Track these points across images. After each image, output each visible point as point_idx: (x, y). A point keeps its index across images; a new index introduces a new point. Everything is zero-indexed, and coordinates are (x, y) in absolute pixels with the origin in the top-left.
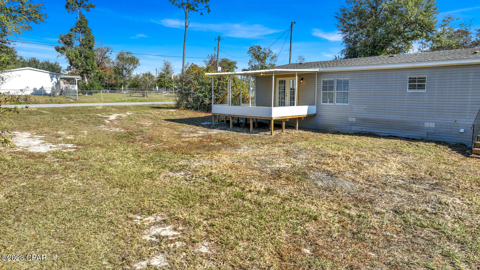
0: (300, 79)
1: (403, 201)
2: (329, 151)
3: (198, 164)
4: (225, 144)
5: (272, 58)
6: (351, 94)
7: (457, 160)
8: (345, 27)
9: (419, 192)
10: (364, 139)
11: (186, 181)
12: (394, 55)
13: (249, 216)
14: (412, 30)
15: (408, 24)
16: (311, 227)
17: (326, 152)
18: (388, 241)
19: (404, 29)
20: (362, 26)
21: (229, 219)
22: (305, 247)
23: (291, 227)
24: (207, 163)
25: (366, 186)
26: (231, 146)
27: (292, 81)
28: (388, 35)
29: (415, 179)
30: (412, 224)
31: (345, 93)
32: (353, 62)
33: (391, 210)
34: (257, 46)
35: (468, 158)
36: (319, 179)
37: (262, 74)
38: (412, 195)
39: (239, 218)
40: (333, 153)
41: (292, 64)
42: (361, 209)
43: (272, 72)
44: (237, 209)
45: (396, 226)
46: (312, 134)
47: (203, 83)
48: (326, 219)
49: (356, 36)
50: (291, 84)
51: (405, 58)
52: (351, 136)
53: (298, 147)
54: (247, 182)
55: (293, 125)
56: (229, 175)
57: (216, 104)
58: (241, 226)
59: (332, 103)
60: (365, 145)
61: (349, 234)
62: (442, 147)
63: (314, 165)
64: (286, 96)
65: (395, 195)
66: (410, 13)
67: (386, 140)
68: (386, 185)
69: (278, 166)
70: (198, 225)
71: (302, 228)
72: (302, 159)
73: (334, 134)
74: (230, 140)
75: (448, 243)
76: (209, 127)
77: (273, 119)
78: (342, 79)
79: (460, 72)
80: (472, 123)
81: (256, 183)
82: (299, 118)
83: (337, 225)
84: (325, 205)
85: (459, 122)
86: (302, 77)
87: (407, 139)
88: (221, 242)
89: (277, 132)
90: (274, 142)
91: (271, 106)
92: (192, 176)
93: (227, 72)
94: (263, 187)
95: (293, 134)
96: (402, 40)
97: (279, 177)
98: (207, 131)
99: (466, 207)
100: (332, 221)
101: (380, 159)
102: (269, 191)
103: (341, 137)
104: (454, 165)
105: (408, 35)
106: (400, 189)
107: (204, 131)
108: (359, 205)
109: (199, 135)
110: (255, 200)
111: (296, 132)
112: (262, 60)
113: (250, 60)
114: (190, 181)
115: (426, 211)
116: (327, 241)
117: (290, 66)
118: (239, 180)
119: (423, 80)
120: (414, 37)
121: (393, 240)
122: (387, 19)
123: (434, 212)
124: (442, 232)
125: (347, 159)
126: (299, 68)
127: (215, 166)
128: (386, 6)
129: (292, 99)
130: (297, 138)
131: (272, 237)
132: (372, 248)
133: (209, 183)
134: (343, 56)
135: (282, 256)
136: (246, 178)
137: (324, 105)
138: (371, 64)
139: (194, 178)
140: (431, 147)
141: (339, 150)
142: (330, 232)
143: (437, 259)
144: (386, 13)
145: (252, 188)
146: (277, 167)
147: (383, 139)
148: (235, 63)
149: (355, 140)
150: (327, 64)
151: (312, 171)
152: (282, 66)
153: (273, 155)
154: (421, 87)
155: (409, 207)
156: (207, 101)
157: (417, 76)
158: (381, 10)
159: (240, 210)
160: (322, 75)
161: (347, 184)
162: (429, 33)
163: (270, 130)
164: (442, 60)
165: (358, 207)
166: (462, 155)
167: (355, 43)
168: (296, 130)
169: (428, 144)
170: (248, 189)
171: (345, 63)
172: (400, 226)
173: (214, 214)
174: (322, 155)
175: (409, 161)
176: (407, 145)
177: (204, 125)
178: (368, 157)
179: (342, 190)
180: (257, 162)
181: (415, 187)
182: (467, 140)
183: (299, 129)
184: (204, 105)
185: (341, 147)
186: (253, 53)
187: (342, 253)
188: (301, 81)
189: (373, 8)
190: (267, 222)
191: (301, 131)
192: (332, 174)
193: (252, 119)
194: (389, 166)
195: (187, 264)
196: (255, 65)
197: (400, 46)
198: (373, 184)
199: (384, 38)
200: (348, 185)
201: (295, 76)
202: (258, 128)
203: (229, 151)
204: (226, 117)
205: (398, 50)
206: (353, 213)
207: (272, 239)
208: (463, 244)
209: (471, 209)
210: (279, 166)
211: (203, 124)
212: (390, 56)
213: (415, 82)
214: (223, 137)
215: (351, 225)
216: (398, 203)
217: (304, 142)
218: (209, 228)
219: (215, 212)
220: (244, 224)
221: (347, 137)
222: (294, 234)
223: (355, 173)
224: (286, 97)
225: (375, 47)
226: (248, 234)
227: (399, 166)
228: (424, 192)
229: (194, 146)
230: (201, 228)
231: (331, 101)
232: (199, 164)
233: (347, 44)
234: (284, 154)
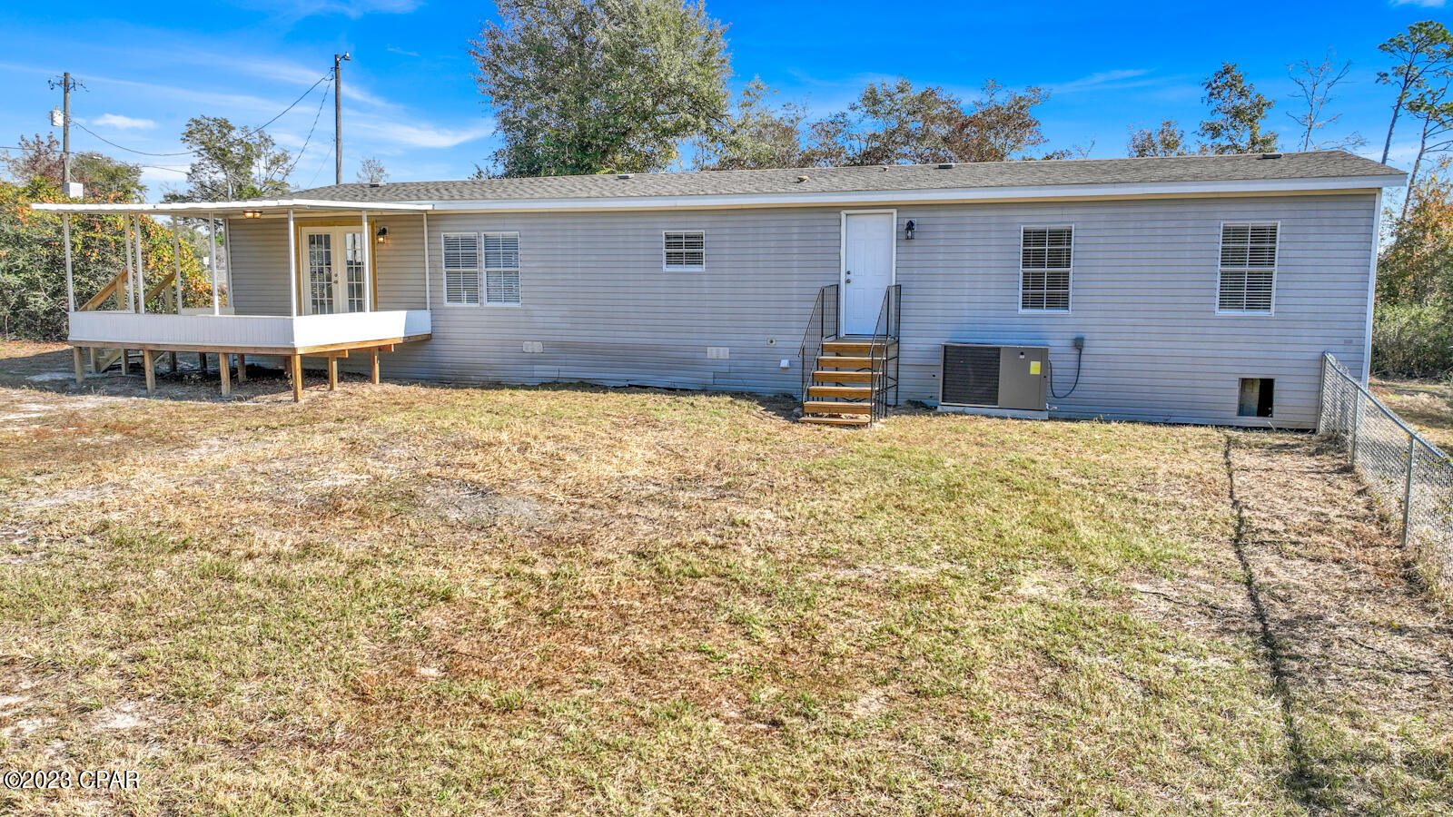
0: (377, 230)
1: (656, 531)
2: (475, 433)
3: (46, 502)
4: (133, 436)
5: (275, 162)
6: (527, 277)
7: (774, 430)
8: (501, 85)
9: (690, 507)
10: (567, 396)
11: (14, 556)
12: (630, 175)
13: (256, 619)
14: (675, 109)
15: (663, 94)
16: (438, 618)
17: (466, 437)
18: (623, 617)
19: (655, 104)
20: (546, 88)
21: (193, 634)
22: (424, 663)
23: (381, 627)
24: (85, 497)
25: (572, 508)
26: (161, 441)
27: (349, 237)
28: (615, 119)
29: (682, 481)
30: (673, 574)
31: (510, 273)
32: (527, 190)
33: (629, 552)
34: (215, 120)
35: (796, 425)
36: (450, 504)
37: (250, 215)
38: (676, 514)
39: (225, 627)
40: (487, 436)
41: (345, 186)
42: (560, 560)
43: (286, 209)
44: (217, 605)
45: (640, 583)
46: (423, 391)
47: (17, 237)
48: (473, 595)
49: (534, 114)
50: (349, 245)
51: (655, 183)
52: (533, 392)
53: (386, 429)
54: (236, 536)
55: (362, 370)
56: (171, 521)
57: (85, 309)
58: (236, 645)
59: (477, 301)
60: (569, 412)
61: (533, 619)
62: (744, 403)
63: (436, 470)
64: (336, 282)
65: (638, 520)
66: (665, 66)
67: (621, 396)
68: (620, 501)
69: (328, 483)
70: (91, 665)
71: (413, 623)
72: (400, 459)
73: (487, 389)
74: (152, 425)
75: (743, 599)
76: (62, 388)
77: (299, 352)
78: (499, 234)
79: (774, 224)
80: (799, 345)
81: (266, 533)
82: (380, 348)
83: (502, 603)
84: (470, 564)
85: (779, 344)
86: (382, 226)
87: (670, 390)
88: (176, 694)
89: (315, 394)
90: (309, 420)
91: (290, 314)
92: (36, 540)
93: (115, 201)
94: (289, 542)
95: (366, 395)
96: (651, 135)
97: (336, 510)
98: (56, 403)
99: (782, 524)
100: (489, 597)
101: (605, 442)
102: (306, 551)
103: (505, 397)
104: (768, 442)
105: (664, 122)
106: (650, 506)
107: (45, 403)
108: (556, 551)
109: (27, 416)
110: (268, 575)
111: (374, 390)
112: (238, 166)
113: (193, 165)
114: (29, 552)
115: (705, 543)
116: (478, 642)
117: (339, 190)
118: (207, 531)
119: (695, 242)
120: (680, 129)
121: (632, 612)
122: (610, 72)
123: (720, 543)
124: (732, 580)
125: (524, 448)
126: (371, 200)
127: (117, 503)
128: (605, 39)
129: (356, 290)
130: (378, 405)
131: (332, 656)
132: (586, 637)
133: (106, 551)
134: (501, 169)
135: (363, 694)
136: (231, 524)
137: (454, 309)
138: (572, 195)
139: (44, 545)
140: (722, 405)
141: (500, 429)
142: (486, 621)
143: (719, 631)
144: (607, 56)
145: (256, 548)
146: (324, 485)
147: (614, 394)
148: (136, 171)
149: (543, 401)
150: (455, 192)
151: (429, 488)
152: (315, 190)
153: (307, 455)
154: (695, 259)
155: (669, 541)
156: (41, 300)
157: (683, 232)
158: (594, 49)
159: (224, 606)
160: (441, 223)
161: (524, 508)
162: (713, 122)
163: (289, 388)
164: (735, 193)
165: (554, 556)
166: (786, 419)
167: (531, 133)
168: (374, 383)
169: (716, 398)
170: (241, 553)
171: (504, 191)
172: (648, 582)
173: (140, 628)
174: (456, 446)
175: (671, 442)
176: (670, 405)
177: (40, 383)
178: (577, 440)
179: (512, 524)
180: (259, 479)
181: (683, 497)
182: (792, 386)
183: (383, 379)
184: (30, 315)
185: (507, 420)
186: (203, 143)
187: (517, 658)
188: (381, 239)
189: (573, 38)
190: (313, 624)
191: (389, 387)
192: (487, 489)
193: (226, 355)
194: (627, 456)
195: (73, 765)
196: (213, 183)
197: (647, 149)
198: (590, 501)
199: (606, 127)
200: (526, 510)
201: (361, 224)
202: (247, 383)
203: (157, 455)
204: (126, 352)
205: (645, 163)
206: (542, 570)
207: (331, 660)
208: (769, 596)
209: (792, 527)
210: (330, 483)
211: (36, 378)
212: (621, 178)
213: (679, 245)
214: (124, 418)
215: (537, 597)
216: (646, 535)
217: (402, 415)
218: (129, 668)
219: (143, 626)
220: (244, 639)
221: (521, 395)
222: (392, 641)
223: (544, 481)
224: (334, 286)
225: (584, 148)
226: (260, 661)
227: (650, 455)
228: (702, 506)
229: (14, 451)
230: (103, 671)
231: (473, 298)
232: (53, 502)
233: (510, 135)
234: (343, 449)
